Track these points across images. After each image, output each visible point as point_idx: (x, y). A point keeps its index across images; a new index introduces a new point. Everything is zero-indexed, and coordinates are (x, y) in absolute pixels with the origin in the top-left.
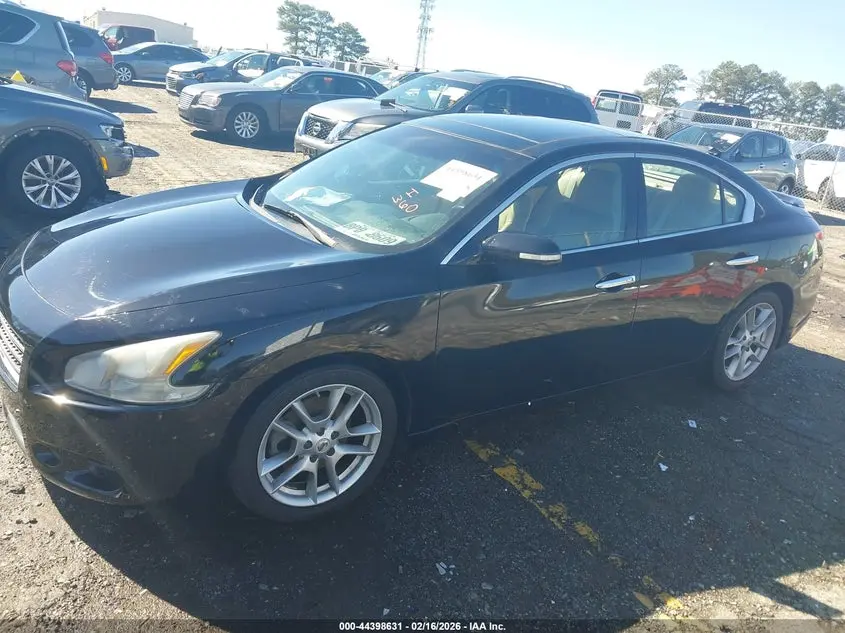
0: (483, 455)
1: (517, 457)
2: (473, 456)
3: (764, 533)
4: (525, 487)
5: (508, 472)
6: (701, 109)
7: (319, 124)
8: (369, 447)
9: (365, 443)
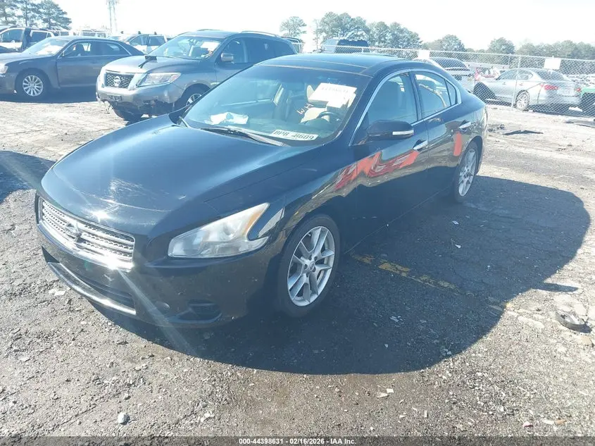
0: (367, 261)
1: (384, 258)
2: (361, 262)
3: (523, 265)
4: (401, 272)
5: (386, 266)
6: (339, 44)
7: (118, 77)
8: (328, 264)
9: (325, 262)
